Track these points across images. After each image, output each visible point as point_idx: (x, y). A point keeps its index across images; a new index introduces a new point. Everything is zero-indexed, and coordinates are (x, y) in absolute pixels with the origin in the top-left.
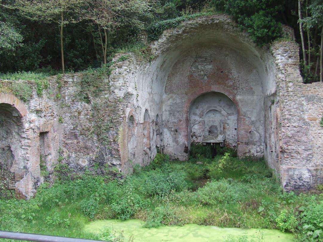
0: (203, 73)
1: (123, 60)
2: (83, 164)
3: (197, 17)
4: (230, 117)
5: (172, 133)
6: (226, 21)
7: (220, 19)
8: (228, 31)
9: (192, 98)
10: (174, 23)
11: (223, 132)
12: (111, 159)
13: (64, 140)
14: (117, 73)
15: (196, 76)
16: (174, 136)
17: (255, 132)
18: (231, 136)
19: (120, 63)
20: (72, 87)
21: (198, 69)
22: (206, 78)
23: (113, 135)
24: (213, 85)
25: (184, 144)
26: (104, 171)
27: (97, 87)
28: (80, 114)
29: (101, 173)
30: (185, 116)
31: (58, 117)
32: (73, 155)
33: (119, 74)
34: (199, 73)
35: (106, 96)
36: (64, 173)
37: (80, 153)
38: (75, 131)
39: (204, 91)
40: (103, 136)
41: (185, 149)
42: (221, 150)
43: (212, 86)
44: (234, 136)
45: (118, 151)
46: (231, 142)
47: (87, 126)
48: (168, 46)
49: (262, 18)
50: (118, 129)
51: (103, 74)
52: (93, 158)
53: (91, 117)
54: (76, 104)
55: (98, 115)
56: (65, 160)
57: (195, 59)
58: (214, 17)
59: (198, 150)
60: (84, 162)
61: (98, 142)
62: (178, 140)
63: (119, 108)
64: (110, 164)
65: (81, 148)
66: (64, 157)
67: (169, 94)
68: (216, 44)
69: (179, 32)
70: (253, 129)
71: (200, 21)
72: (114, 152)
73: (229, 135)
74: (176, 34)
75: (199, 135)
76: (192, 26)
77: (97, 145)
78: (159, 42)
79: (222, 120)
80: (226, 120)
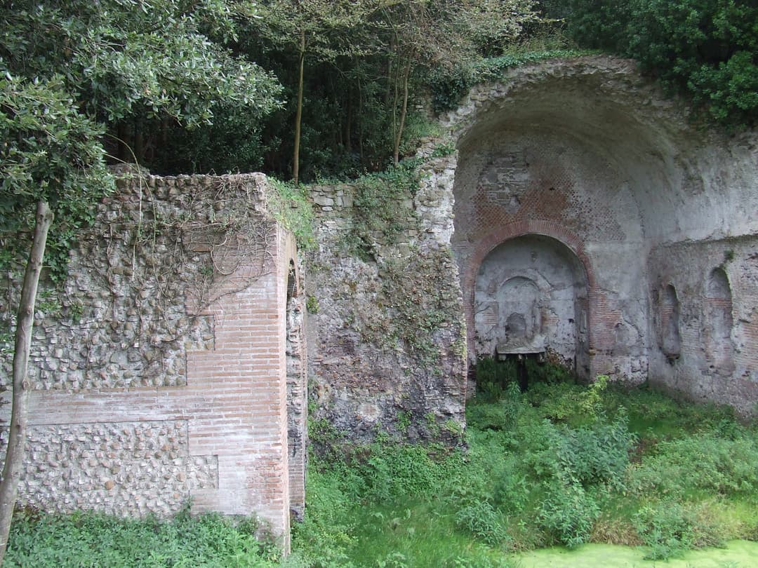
0: (509, 192)
1: (445, 155)
2: (370, 418)
3: (544, 58)
4: (556, 293)
6: (614, 71)
7: (599, 67)
8: (610, 96)
9: (485, 250)
10: (493, 71)
11: (542, 329)
12: (440, 400)
13: (320, 356)
14: (433, 186)
15: (493, 199)
17: (628, 326)
18: (560, 336)
19: (438, 160)
20: (333, 219)
21: (498, 180)
22: (513, 202)
23: (447, 340)
24: (532, 219)
26: (427, 432)
27: (391, 220)
28: (355, 290)
29: (417, 436)
30: (468, 292)
31: (304, 298)
32: (345, 396)
33: (438, 189)
35: (412, 243)
36: (321, 445)
37: (362, 388)
38: (346, 334)
39: (513, 234)
40: (421, 343)
41: (470, 372)
42: (542, 369)
43: (531, 221)
44: (566, 337)
45: (461, 378)
46: (560, 350)
47: (376, 319)
48: (473, 126)
49: (749, 68)
50: (459, 324)
52: (394, 400)
53: (382, 297)
54: (342, 263)
55: (399, 290)
56: (322, 409)
57: (490, 158)
58: (586, 62)
59: (486, 372)
60: (371, 414)
61: (408, 359)
63: (453, 273)
64: (439, 414)
65: (363, 377)
66: (320, 401)
68: (536, 125)
69: (501, 92)
70: (623, 318)
71: (550, 68)
72: (449, 382)
73: (556, 335)
74: (495, 97)
75: (486, 337)
76: (530, 80)
77: (406, 367)
78: (457, 115)
79: (538, 300)
80: (549, 301)
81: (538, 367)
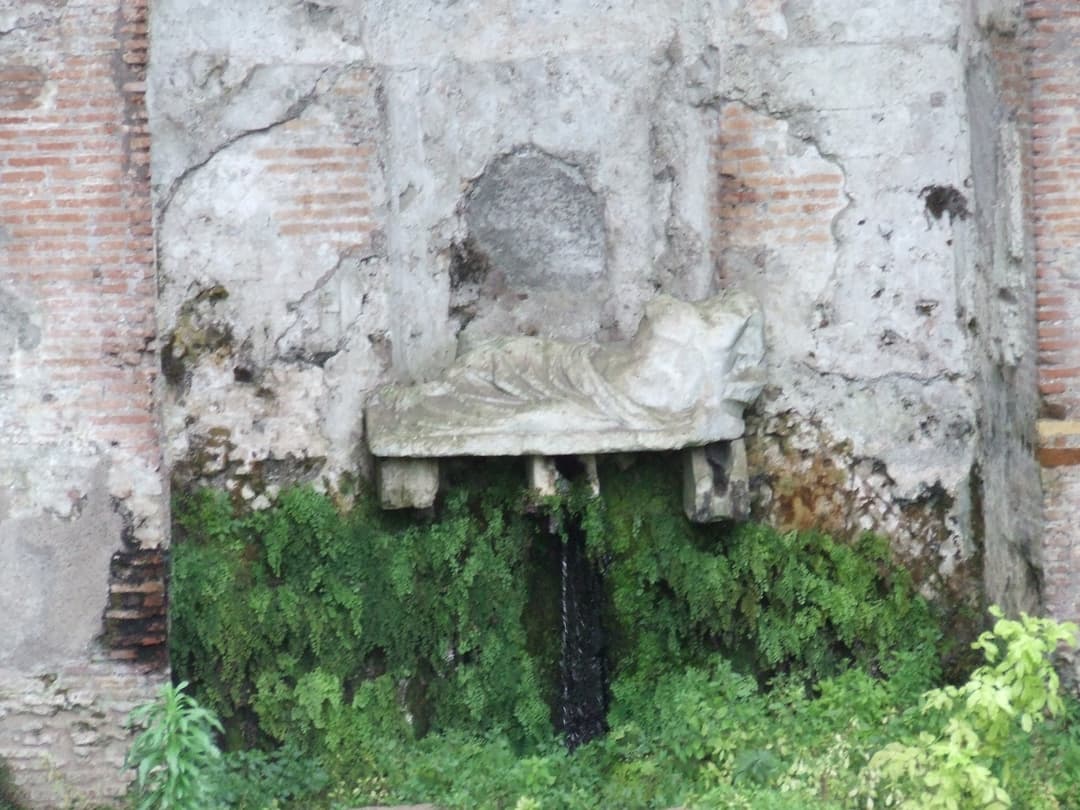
18: (860, 318)
25: (98, 501)
41: (117, 600)
42: (715, 571)
44: (906, 323)
46: (856, 426)
59: (289, 593)
73: (826, 315)
75: (290, 331)
79: (690, 54)
80: (773, 48)
81: (687, 554)
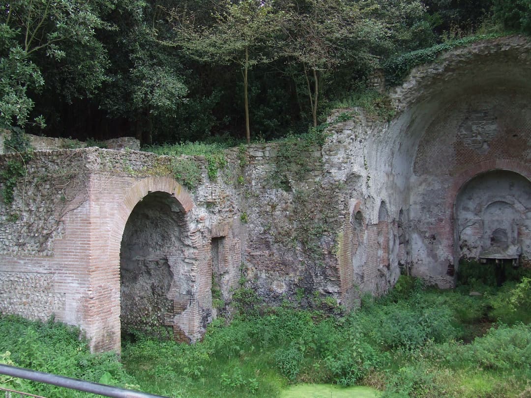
0: (481, 139)
1: (345, 120)
2: (279, 291)
3: (470, 42)
4: (529, 214)
5: (427, 241)
6: (522, 46)
7: (511, 44)
8: (526, 64)
9: (461, 182)
10: (428, 56)
11: (518, 241)
12: (324, 283)
13: (249, 250)
14: (334, 141)
16: (430, 246)
19: (340, 124)
20: (262, 165)
21: (472, 131)
22: (485, 146)
23: (328, 244)
24: (499, 158)
25: (447, 260)
26: (313, 303)
27: (302, 165)
28: (275, 209)
29: (307, 305)
30: (448, 212)
31: (239, 214)
32: (264, 275)
33: (337, 143)
34: (474, 138)
35: (317, 179)
36: (248, 304)
37: (274, 271)
38: (266, 237)
39: (483, 170)
40: (312, 245)
41: (448, 270)
42: (515, 272)
43: (498, 159)
45: (336, 270)
47: (285, 228)
48: (419, 95)
50: (336, 233)
51: (312, 143)
52: (294, 281)
53: (292, 214)
54: (268, 192)
55: (303, 210)
56: (250, 282)
57: (467, 115)
58: (502, 42)
59: (471, 270)
60: (281, 288)
61: (304, 255)
62: (437, 252)
64: (322, 292)
65: (275, 264)
66: (248, 278)
67: (420, 176)
68: (503, 88)
69: (438, 69)
71: (475, 49)
72: (329, 272)
73: (529, 246)
74: (433, 74)
75: (473, 245)
76: (460, 59)
77: (301, 260)
78: (403, 88)
79: (515, 220)
80: (524, 220)
81: (512, 269)
